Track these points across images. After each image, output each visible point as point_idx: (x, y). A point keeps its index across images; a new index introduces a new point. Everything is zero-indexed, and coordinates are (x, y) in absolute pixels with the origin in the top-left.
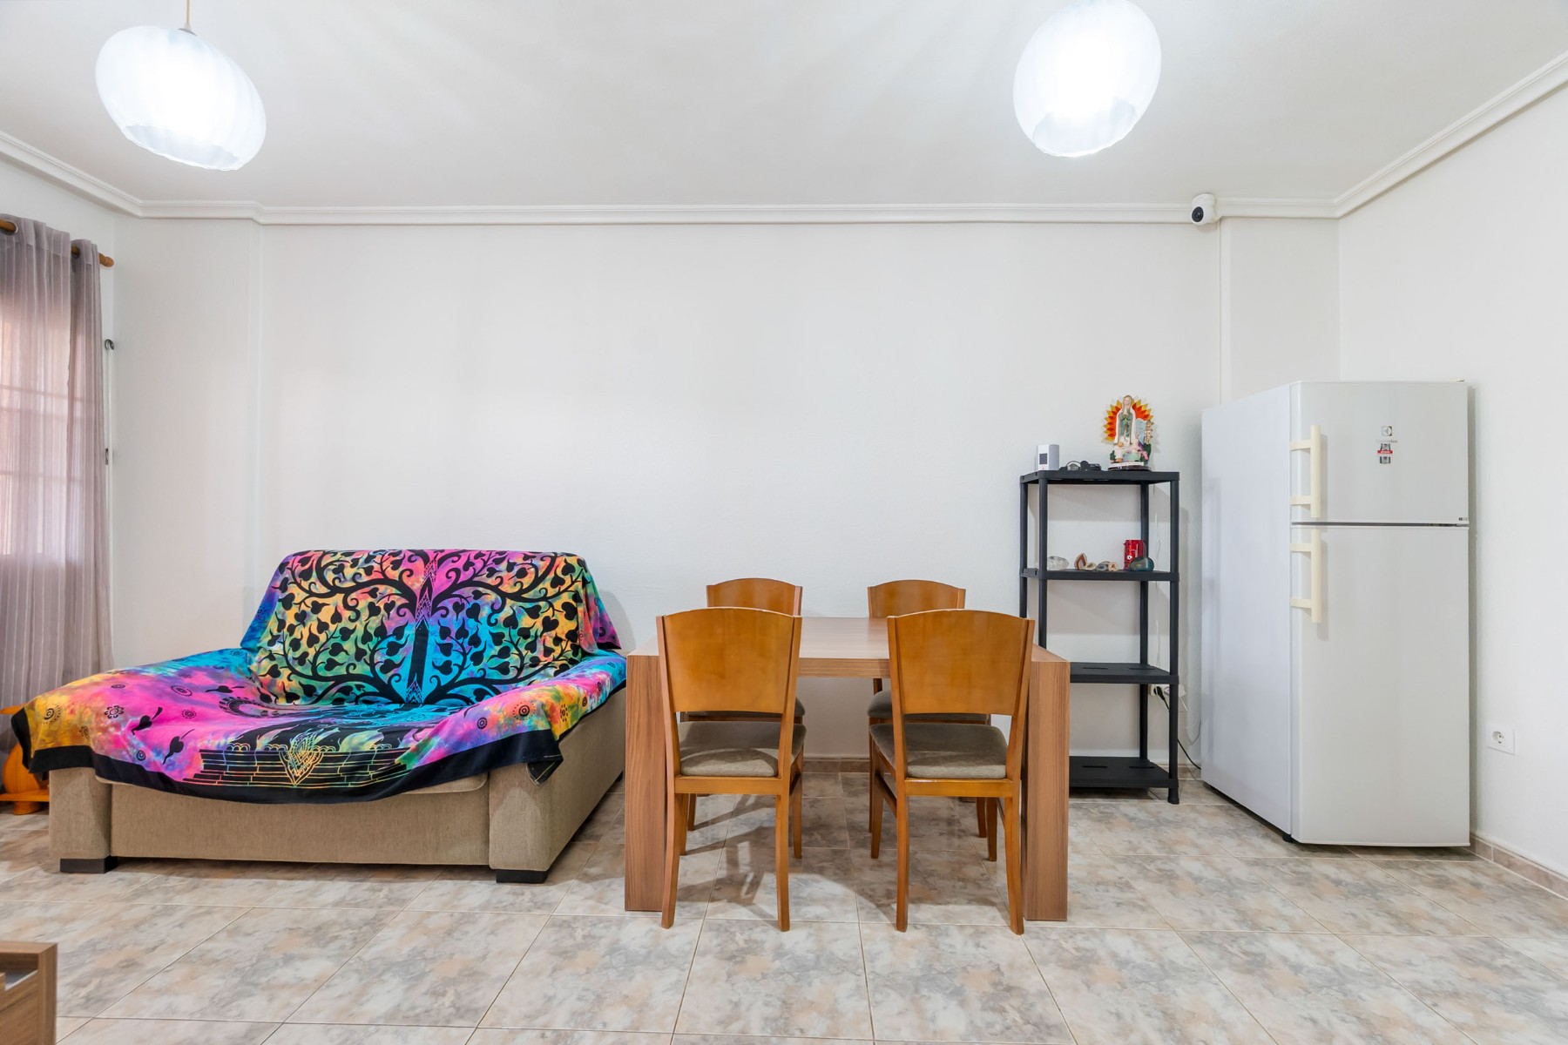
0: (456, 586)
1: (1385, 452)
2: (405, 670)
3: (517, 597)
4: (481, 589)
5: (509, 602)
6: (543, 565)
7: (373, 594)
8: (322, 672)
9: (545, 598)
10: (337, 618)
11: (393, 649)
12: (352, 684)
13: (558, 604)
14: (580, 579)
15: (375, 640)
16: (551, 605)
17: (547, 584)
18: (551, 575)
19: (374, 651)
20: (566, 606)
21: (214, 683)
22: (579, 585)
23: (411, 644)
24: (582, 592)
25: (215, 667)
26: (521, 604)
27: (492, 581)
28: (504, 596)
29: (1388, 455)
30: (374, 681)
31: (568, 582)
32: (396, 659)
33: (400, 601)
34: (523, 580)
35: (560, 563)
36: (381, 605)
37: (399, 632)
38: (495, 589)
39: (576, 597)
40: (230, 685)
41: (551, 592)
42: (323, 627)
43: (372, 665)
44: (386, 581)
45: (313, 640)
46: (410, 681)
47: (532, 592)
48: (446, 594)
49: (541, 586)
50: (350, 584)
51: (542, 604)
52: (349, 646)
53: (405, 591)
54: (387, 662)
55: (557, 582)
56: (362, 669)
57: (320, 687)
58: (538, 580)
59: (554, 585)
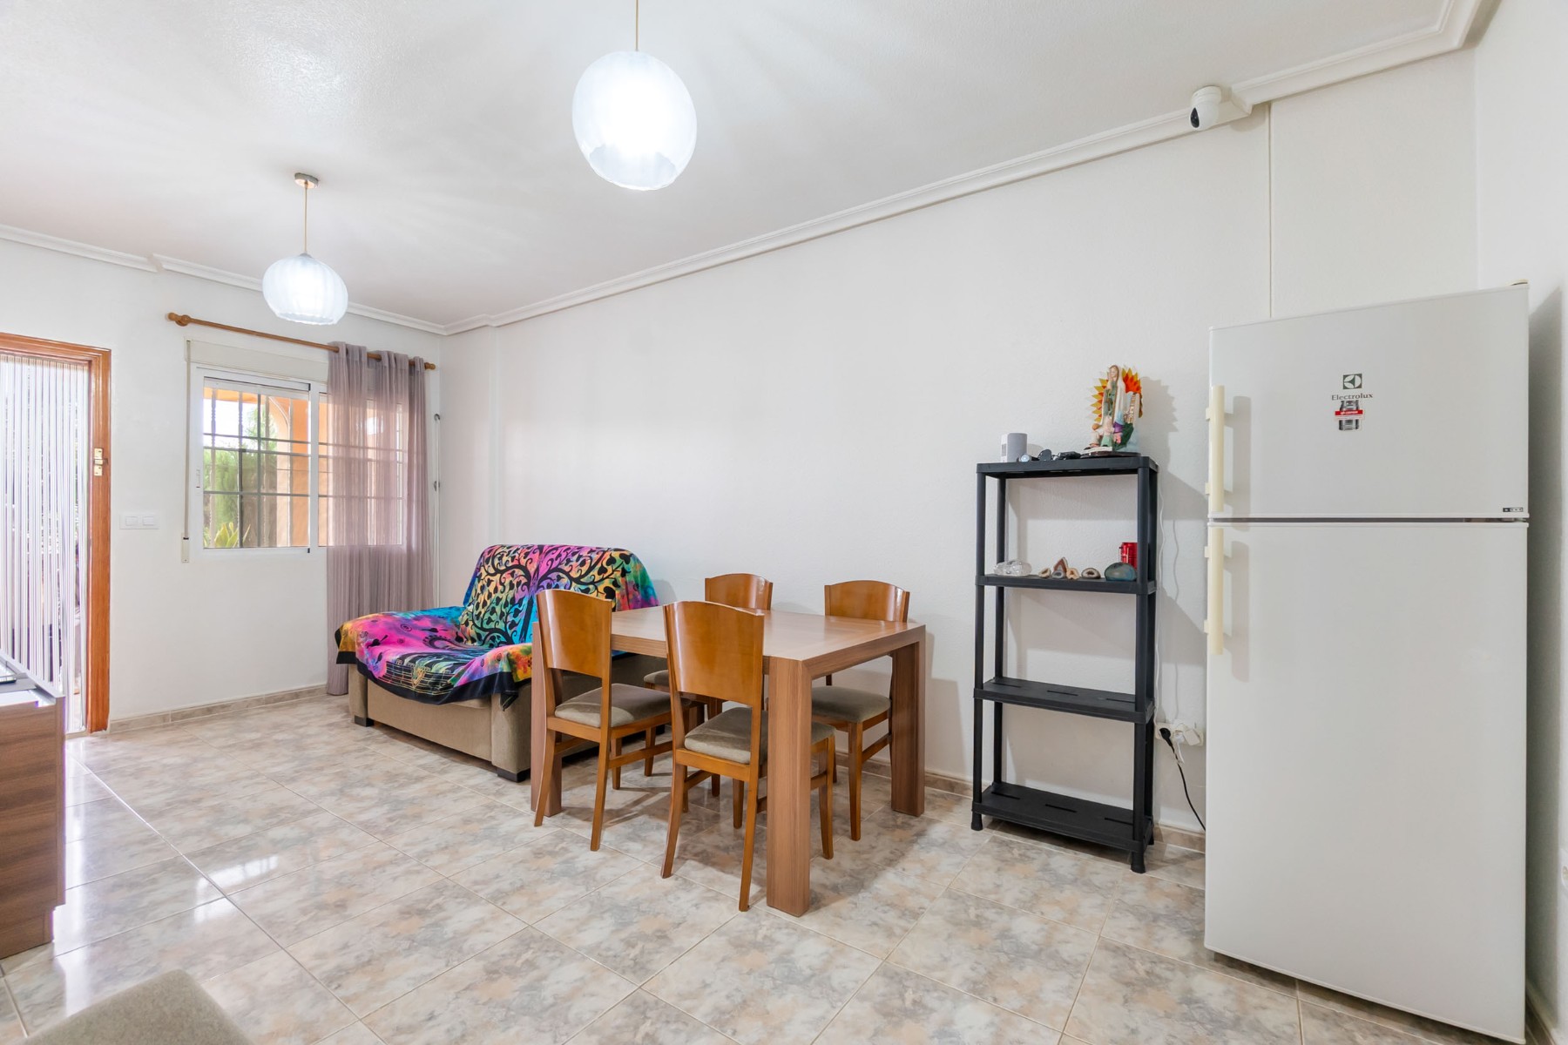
0: (550, 572)
1: (1349, 414)
2: (519, 628)
3: (578, 581)
4: (561, 574)
5: (574, 584)
6: (595, 557)
7: (512, 574)
8: (485, 626)
9: (593, 583)
10: (496, 590)
11: (517, 613)
12: (496, 634)
13: (601, 588)
14: (620, 569)
15: (510, 606)
16: (596, 588)
17: (595, 572)
18: (599, 565)
19: (508, 614)
20: (607, 589)
21: (431, 626)
22: (618, 574)
23: (524, 611)
24: (620, 580)
25: (439, 617)
26: (579, 586)
27: (567, 568)
28: (571, 579)
29: (1354, 418)
30: (505, 634)
31: (610, 571)
32: (517, 620)
33: (524, 580)
34: (582, 568)
35: (607, 556)
36: (515, 583)
37: (521, 601)
38: (567, 574)
39: (615, 583)
40: (438, 628)
41: (598, 578)
42: (490, 596)
43: (506, 623)
44: (519, 566)
45: (485, 603)
46: (521, 636)
47: (586, 578)
48: (545, 577)
49: (591, 573)
50: (503, 568)
51: (591, 587)
52: (498, 609)
53: (527, 575)
54: (513, 621)
55: (602, 571)
56: (501, 626)
57: (484, 634)
58: (591, 569)
59: (599, 573)
